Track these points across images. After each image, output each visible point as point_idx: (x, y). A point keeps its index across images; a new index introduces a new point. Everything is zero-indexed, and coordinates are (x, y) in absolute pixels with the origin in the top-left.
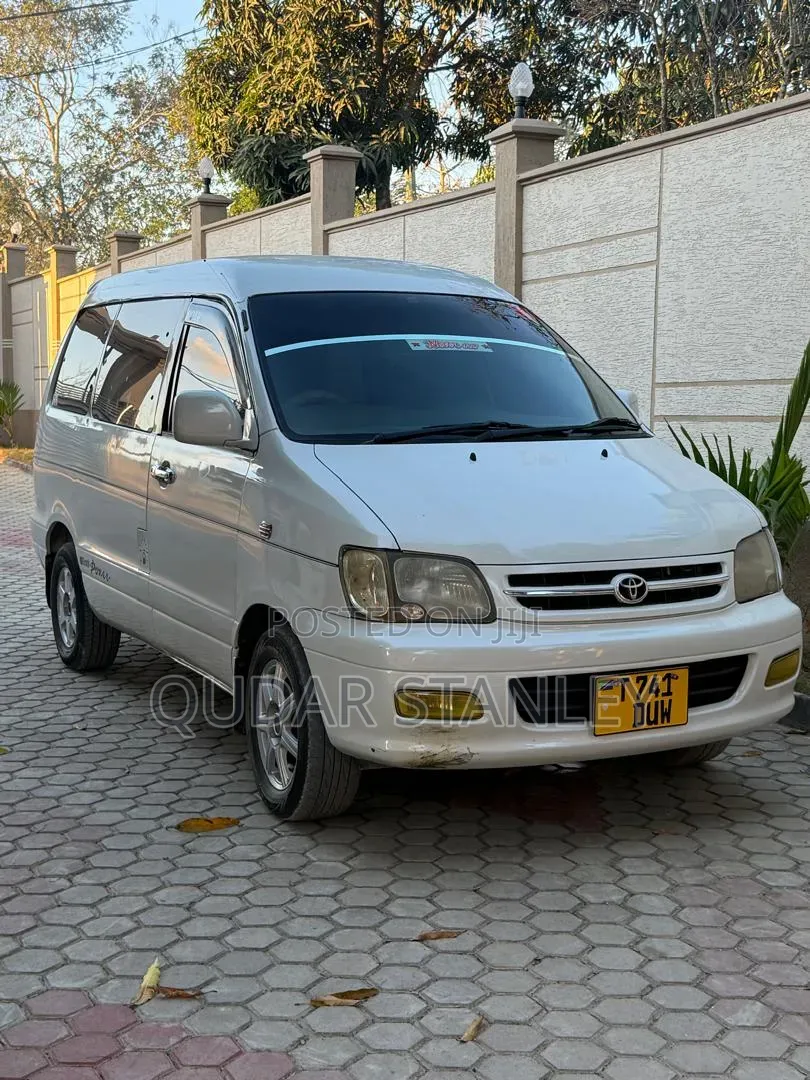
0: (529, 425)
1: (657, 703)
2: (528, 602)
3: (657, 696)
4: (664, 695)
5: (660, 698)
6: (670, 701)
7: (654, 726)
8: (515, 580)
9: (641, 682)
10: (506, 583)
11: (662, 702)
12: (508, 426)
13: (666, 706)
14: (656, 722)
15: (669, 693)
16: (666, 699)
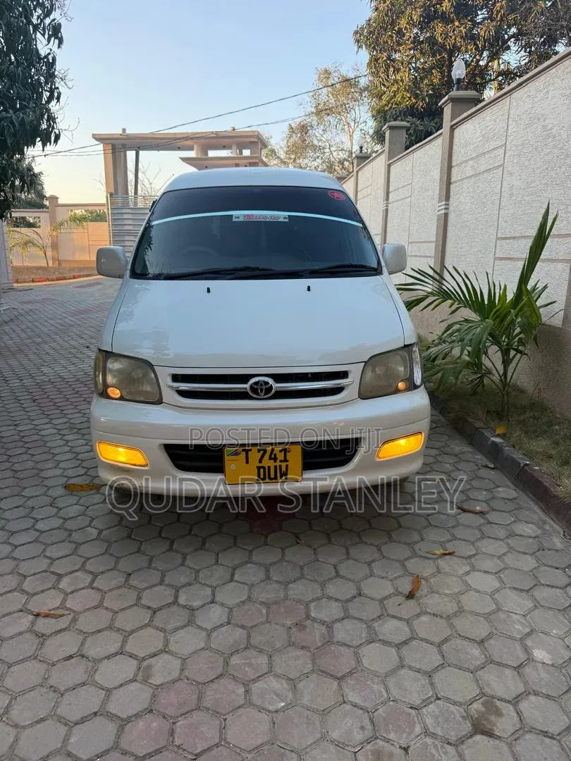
0: (273, 268)
1: (276, 467)
2: (183, 394)
3: (275, 462)
4: (281, 461)
5: (278, 463)
6: (287, 466)
7: (274, 481)
8: (176, 378)
9: (262, 452)
10: (169, 379)
11: (280, 466)
12: (257, 269)
13: (284, 469)
14: (276, 478)
15: (286, 460)
16: (284, 465)
